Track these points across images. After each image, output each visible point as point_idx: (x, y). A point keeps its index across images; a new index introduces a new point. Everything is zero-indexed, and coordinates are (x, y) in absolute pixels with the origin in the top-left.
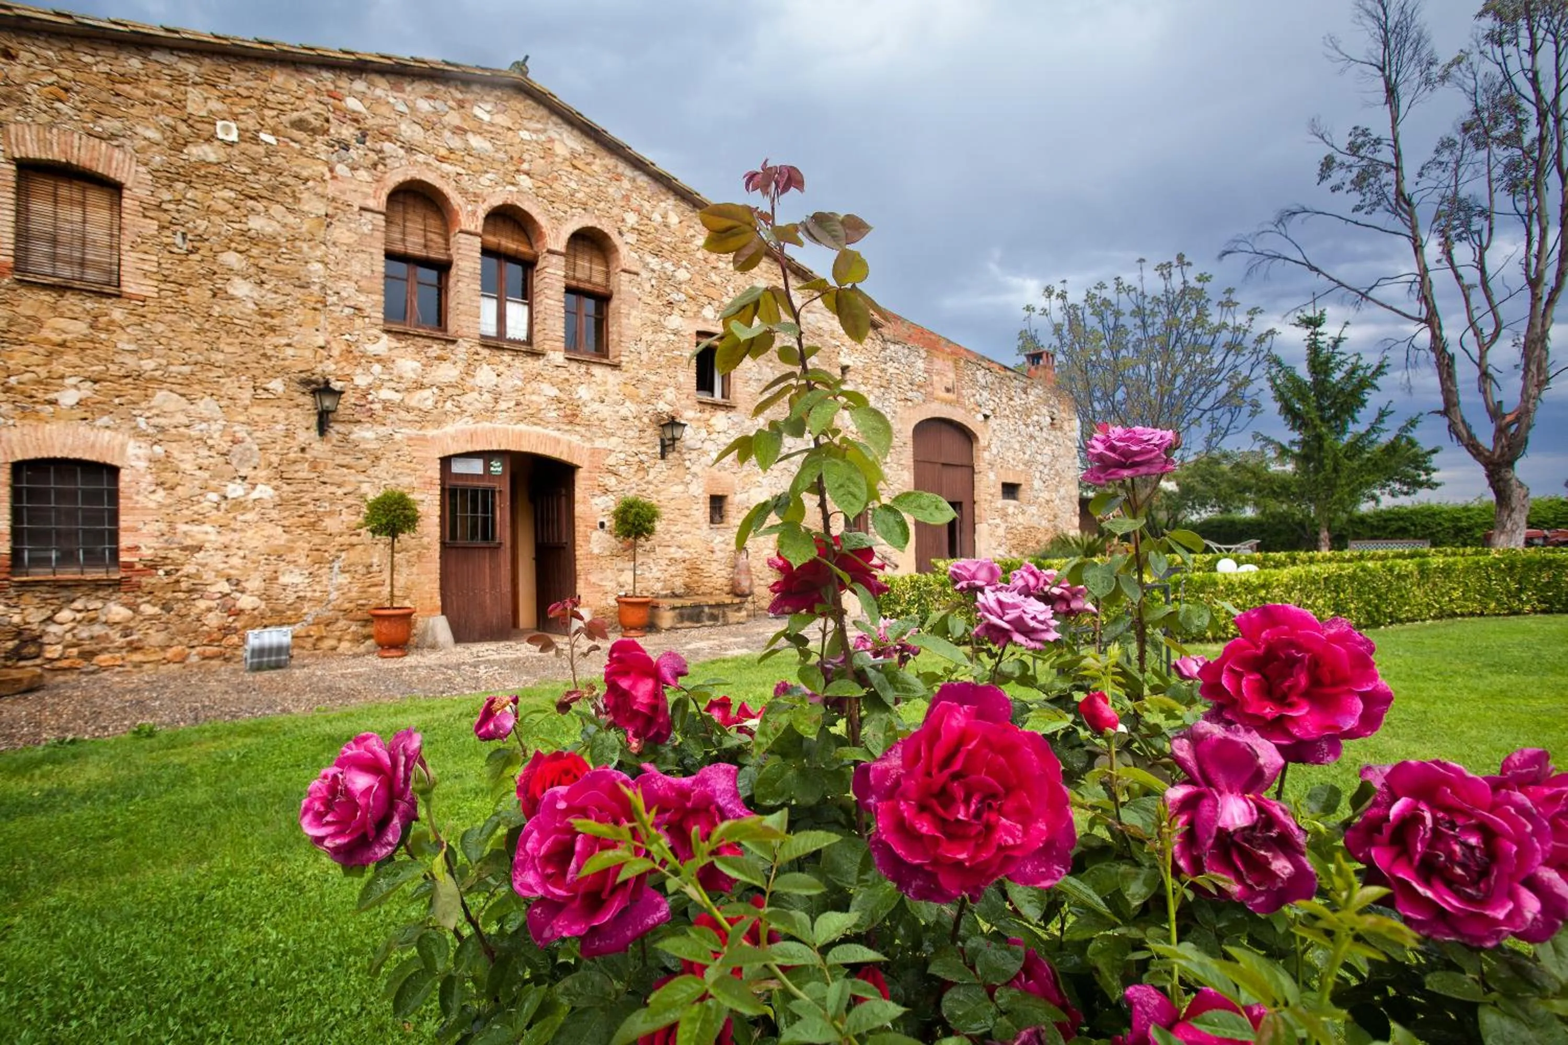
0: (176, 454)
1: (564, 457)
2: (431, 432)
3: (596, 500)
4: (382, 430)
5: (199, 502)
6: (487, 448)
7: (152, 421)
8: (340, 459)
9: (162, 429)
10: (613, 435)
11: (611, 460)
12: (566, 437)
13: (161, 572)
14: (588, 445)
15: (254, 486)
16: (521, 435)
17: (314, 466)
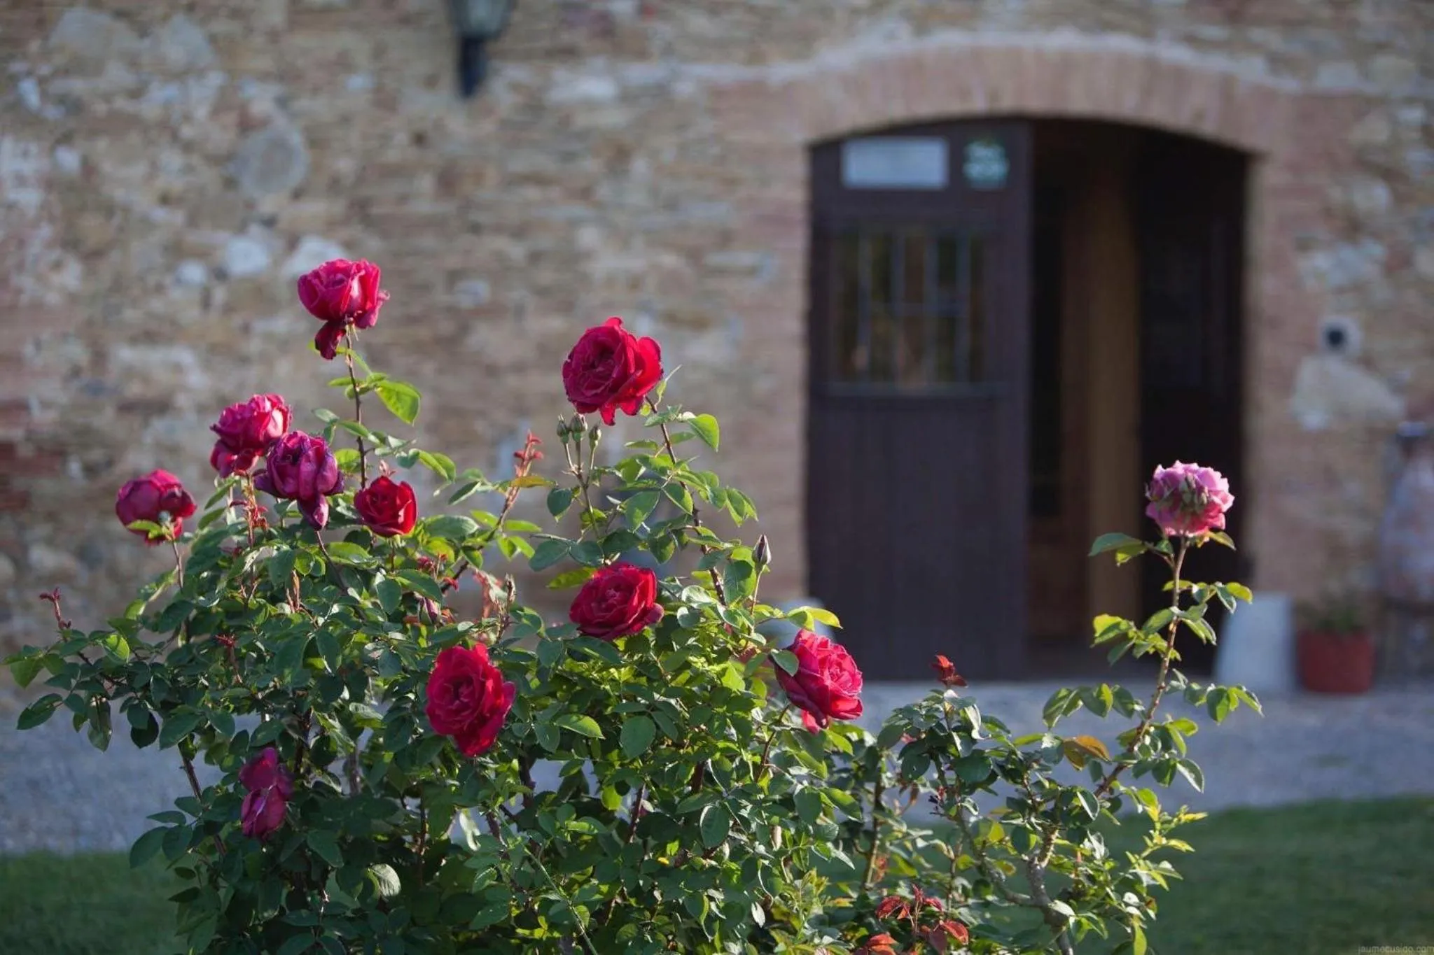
0: (107, 167)
1: (1209, 128)
2: (781, 71)
3: (1320, 261)
4: (640, 73)
5: (160, 289)
6: (953, 106)
7: (59, 86)
8: (521, 163)
9: (74, 106)
10: (1381, 47)
11: (1374, 131)
12: (1217, 63)
13: (75, 467)
14: (1289, 84)
15: (293, 243)
16: (1066, 64)
17: (448, 181)
